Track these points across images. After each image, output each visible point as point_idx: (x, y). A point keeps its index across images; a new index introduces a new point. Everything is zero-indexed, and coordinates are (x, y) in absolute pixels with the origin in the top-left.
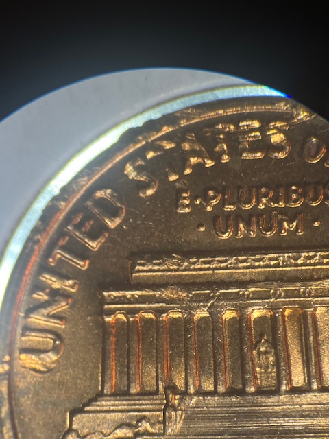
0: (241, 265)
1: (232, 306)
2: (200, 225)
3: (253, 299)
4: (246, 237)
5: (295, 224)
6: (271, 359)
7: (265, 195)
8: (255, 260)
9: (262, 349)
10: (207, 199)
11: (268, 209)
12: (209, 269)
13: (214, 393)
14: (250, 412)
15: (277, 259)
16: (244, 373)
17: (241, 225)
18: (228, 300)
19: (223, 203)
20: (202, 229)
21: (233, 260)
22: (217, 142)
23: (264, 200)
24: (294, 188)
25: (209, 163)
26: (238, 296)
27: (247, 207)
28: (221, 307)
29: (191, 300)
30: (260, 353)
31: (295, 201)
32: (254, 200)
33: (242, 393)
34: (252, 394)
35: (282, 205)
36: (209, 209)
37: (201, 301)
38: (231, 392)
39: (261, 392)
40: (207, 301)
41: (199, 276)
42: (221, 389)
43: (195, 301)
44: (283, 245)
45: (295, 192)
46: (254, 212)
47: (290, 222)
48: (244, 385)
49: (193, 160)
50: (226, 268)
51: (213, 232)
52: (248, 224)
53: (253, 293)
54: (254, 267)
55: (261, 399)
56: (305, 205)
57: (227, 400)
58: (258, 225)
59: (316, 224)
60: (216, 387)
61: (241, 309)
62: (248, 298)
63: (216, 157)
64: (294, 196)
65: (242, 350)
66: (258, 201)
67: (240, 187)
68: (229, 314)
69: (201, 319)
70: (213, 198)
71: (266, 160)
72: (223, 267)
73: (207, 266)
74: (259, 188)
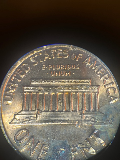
0: (56, 82)
1: (54, 92)
2: (47, 73)
3: (58, 90)
4: (58, 76)
5: (68, 74)
6: (62, 104)
7: (62, 67)
8: (59, 82)
9: (60, 102)
10: (49, 67)
11: (63, 70)
12: (49, 83)
13: (48, 111)
14: (56, 116)
15: (64, 81)
16: (55, 107)
17: (56, 73)
18: (53, 90)
19: (53, 68)
20: (47, 74)
21: (54, 81)
22: (52, 54)
23: (62, 68)
24: (69, 65)
25: (50, 59)
26: (55, 90)
27: (58, 69)
28: (51, 92)
29: (44, 90)
30: (59, 102)
31: (69, 68)
32: (60, 67)
33: (54, 111)
34: (57, 112)
35: (66, 69)
36: (49, 69)
37: (46, 90)
38: (52, 111)
39: (59, 111)
40: (48, 90)
41: (46, 84)
42: (50, 110)
43: (45, 90)
44: (66, 78)
45: (69, 66)
46: (60, 70)
47: (67, 73)
48: (55, 109)
49: (46, 58)
50: (53, 83)
51: (50, 75)
52: (58, 73)
53: (58, 89)
54: (59, 83)
55: (58, 113)
56: (71, 69)
57: (51, 113)
58: (60, 73)
59: (73, 74)
60: (49, 110)
61: (55, 92)
62: (57, 90)
63: (51, 57)
64: (69, 67)
65: (55, 101)
66: (61, 68)
67: (57, 65)
68: (53, 93)
69: (46, 94)
70: (50, 67)
71: (63, 58)
72: (52, 83)
73: (48, 82)
74: (61, 65)
